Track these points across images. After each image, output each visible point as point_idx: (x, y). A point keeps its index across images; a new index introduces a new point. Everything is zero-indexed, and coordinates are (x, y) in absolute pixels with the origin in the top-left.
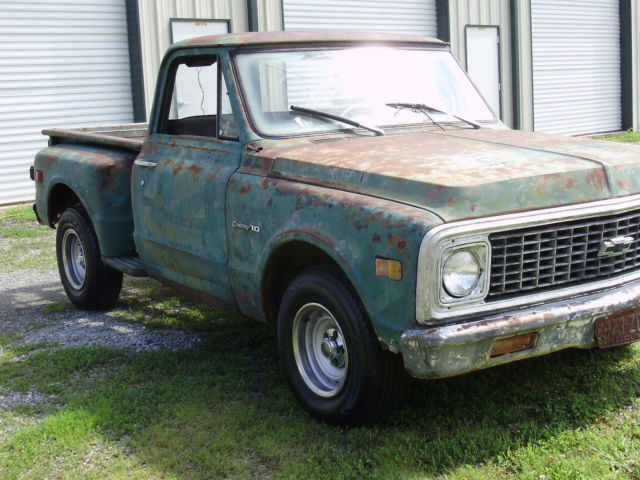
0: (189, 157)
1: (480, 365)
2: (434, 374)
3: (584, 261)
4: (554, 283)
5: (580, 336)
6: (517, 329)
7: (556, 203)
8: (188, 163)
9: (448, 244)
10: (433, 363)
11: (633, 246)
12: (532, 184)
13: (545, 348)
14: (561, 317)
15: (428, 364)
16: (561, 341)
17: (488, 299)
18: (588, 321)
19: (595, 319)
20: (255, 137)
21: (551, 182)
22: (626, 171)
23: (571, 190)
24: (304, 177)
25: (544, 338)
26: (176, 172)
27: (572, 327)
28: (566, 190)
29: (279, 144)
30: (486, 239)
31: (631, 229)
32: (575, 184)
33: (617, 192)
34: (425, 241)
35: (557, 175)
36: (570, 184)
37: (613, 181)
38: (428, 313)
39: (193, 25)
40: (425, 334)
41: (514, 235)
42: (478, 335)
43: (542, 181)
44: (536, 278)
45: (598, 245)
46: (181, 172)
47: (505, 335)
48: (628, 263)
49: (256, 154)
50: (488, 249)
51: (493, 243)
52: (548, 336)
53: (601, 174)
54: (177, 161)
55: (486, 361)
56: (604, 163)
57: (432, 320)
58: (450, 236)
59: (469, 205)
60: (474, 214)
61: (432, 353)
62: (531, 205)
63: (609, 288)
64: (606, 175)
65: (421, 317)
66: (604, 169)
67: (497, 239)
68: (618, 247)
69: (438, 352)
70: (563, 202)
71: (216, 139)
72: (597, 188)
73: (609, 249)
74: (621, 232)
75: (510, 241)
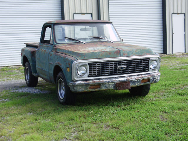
0: (45, 48)
1: (86, 90)
2: (76, 91)
3: (113, 70)
4: (105, 75)
5: (112, 87)
6: (94, 83)
7: (106, 57)
8: (44, 50)
9: (78, 64)
10: (75, 89)
11: (126, 68)
12: (100, 53)
13: (103, 88)
14: (106, 81)
15: (74, 89)
16: (107, 87)
17: (89, 77)
18: (114, 83)
19: (116, 83)
20: (56, 44)
21: (105, 53)
22: (126, 51)
23: (110, 55)
24: (60, 52)
25: (102, 86)
26: (42, 51)
27: (109, 84)
28: (109, 55)
29: (60, 45)
30: (88, 64)
31: (126, 64)
32: (111, 54)
33: (123, 56)
34: (73, 64)
35: (107, 52)
36: (110, 53)
37: (122, 53)
38: (74, 78)
39: (81, 15)
40: (73, 83)
41: (94, 64)
42: (85, 83)
43: (103, 53)
44: (101, 73)
45: (117, 67)
46: (43, 52)
47: (91, 84)
48: (126, 72)
49: (54, 47)
50: (88, 66)
51: (89, 65)
52: (103, 86)
53: (119, 52)
54: (43, 49)
55: (88, 89)
56: (120, 49)
57: (75, 80)
58: (79, 63)
59: (84, 57)
60: (85, 59)
61: (75, 86)
62: (99, 57)
63: (121, 77)
64: (120, 52)
65: (73, 79)
66: (119, 51)
67: (90, 64)
68: (122, 68)
69: (76, 86)
70: (107, 57)
71: (49, 44)
72: (117, 55)
73: (119, 68)
74: (123, 65)
75: (93, 65)
